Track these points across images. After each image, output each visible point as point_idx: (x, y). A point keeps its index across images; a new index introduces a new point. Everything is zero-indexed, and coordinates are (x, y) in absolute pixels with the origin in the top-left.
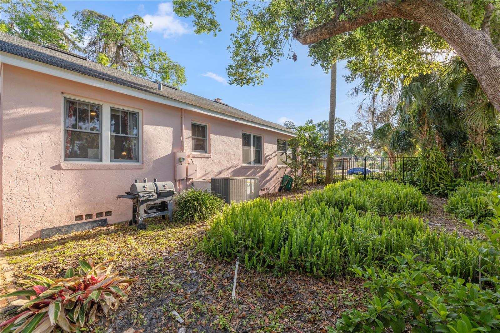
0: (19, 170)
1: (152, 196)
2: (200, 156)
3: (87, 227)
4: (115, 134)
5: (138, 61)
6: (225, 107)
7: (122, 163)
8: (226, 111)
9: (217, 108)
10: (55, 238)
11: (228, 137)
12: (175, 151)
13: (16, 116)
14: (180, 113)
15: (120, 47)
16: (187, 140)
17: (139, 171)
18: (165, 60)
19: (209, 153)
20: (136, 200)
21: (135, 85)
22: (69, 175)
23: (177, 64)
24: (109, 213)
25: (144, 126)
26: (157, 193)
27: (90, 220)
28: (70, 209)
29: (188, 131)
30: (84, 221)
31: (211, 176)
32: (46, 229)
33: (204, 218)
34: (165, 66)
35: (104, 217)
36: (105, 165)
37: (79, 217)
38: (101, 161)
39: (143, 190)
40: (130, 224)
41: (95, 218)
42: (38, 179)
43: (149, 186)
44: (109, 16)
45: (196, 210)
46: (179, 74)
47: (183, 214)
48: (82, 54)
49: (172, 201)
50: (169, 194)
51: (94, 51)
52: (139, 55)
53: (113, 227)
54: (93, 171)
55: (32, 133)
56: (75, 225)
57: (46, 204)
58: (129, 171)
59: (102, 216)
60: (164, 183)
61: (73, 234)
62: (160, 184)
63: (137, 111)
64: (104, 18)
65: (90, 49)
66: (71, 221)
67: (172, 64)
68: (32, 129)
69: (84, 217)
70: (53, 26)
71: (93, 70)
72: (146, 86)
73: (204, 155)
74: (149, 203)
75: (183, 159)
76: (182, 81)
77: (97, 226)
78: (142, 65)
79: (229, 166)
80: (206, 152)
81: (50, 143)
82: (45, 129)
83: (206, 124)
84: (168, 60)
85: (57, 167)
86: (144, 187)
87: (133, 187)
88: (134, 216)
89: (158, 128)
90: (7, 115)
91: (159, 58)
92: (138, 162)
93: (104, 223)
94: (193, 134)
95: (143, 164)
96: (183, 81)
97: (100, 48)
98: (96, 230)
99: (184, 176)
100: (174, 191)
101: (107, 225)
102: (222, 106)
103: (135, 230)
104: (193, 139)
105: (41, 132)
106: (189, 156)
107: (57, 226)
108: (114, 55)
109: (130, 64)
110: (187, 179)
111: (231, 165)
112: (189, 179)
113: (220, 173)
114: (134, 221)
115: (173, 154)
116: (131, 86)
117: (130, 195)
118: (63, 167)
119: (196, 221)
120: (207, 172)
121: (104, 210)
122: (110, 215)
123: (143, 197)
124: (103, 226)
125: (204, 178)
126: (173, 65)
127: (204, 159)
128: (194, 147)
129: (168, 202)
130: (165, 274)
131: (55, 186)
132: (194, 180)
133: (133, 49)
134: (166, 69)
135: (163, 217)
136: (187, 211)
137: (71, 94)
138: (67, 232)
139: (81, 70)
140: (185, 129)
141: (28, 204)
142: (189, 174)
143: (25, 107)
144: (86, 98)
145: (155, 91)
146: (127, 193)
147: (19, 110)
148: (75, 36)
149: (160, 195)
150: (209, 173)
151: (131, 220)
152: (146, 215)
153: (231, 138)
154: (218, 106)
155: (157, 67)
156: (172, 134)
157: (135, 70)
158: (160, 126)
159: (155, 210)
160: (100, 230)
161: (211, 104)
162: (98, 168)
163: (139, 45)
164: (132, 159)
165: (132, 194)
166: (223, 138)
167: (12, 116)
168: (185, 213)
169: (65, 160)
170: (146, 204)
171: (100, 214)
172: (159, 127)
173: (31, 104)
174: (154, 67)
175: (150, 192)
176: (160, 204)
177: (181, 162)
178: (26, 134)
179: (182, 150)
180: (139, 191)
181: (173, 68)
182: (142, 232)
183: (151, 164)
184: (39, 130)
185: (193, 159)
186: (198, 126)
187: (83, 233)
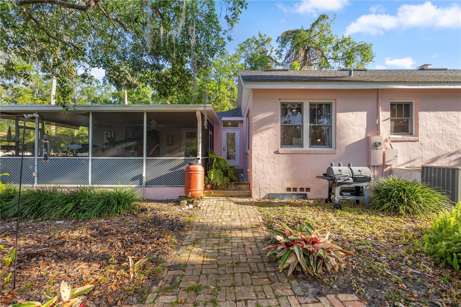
0: (259, 154)
1: (348, 179)
2: (402, 140)
3: (294, 198)
4: (312, 125)
5: (323, 56)
6: (440, 73)
7: (318, 149)
8: (445, 77)
9: (428, 76)
10: (276, 201)
11: (449, 112)
12: (369, 135)
13: (258, 119)
14: (376, 95)
15: (307, 51)
16: (385, 122)
17: (332, 155)
18: (348, 45)
19: (417, 135)
20: (332, 182)
21: (328, 79)
22: (283, 158)
23: (363, 43)
24: (308, 189)
25: (337, 114)
26: (352, 177)
27: (295, 192)
28: (284, 182)
29: (386, 112)
30: (292, 192)
31: (419, 164)
32: (271, 194)
33: (414, 213)
34: (349, 51)
35: (305, 192)
36: (305, 151)
37: (289, 189)
38: (303, 147)
39: (339, 173)
40: (326, 201)
41: (298, 192)
42: (267, 160)
43: (345, 170)
44: (299, 28)
45: (401, 201)
46: (365, 53)
47: (382, 203)
48: (281, 68)
49: (368, 188)
50: (365, 179)
51: (288, 62)
52: (323, 51)
53: (312, 201)
54: (298, 155)
55: (265, 130)
56: (287, 194)
57: (271, 177)
58: (324, 155)
59: (303, 191)
60: (360, 168)
61: (285, 200)
62: (355, 169)
63: (331, 101)
64: (296, 31)
65: (286, 61)
66: (284, 192)
67: (356, 45)
68: (264, 127)
69: (292, 189)
70: (265, 55)
71: (295, 77)
72: (337, 77)
73: (407, 138)
74: (344, 186)
75: (380, 143)
76: (368, 59)
77: (300, 198)
78: (326, 58)
79: (451, 151)
80: (411, 134)
81: (273, 136)
82: (271, 126)
83: (411, 101)
84: (352, 43)
85: (277, 152)
86: (340, 171)
87: (330, 169)
88: (330, 196)
89: (350, 114)
90: (254, 120)
91: (342, 46)
92: (331, 147)
93: (305, 197)
94: (392, 115)
95: (335, 149)
96: (370, 60)
97: (292, 57)
98: (300, 201)
99: (380, 162)
100: (371, 177)
101: (307, 199)
102: (435, 73)
103: (332, 208)
104: (392, 120)
105: (269, 128)
106: (386, 141)
107: (277, 193)
108: (303, 59)
109: (315, 62)
110: (384, 166)
111: (455, 150)
112: (387, 166)
113: (435, 160)
114: (329, 200)
115: (367, 139)
116: (326, 81)
117: (326, 176)
118: (280, 152)
119: (402, 215)
120: (412, 158)
121: (305, 187)
122: (309, 191)
123: (340, 179)
124: (304, 199)
125: (408, 165)
126: (358, 46)
127: (408, 142)
128: (393, 129)
129: (364, 187)
130: (377, 260)
131: (276, 166)
132: (393, 167)
133: (318, 48)
134: (350, 53)
135: (358, 201)
136: (390, 200)
137: (284, 99)
138: (282, 199)
139: (290, 79)
140: (381, 111)
141: (263, 176)
142: (386, 160)
143: (261, 114)
144: (293, 99)
145: (347, 79)
146: (324, 174)
147: (259, 116)
148: (276, 56)
149: (355, 179)
150: (415, 159)
151: (327, 199)
152: (341, 196)
153: (455, 112)
154: (428, 74)
155: (340, 55)
156: (366, 119)
157: (319, 66)
158: (353, 111)
159: (349, 194)
160: (303, 202)
161: (417, 74)
162: (301, 153)
163: (324, 41)
164: (325, 145)
165: (329, 175)
166: (441, 114)
167: (256, 121)
168: (386, 202)
169: (281, 147)
170: (341, 186)
171: (302, 189)
172: (352, 113)
173: (264, 111)
174: (337, 56)
175: (346, 176)
176: (354, 189)
177: (377, 146)
178: (262, 131)
179: (378, 134)
180: (335, 173)
181: (357, 50)
182: (339, 212)
183: (344, 149)
184: (268, 127)
185: (392, 143)
186: (400, 105)
187: (292, 201)
